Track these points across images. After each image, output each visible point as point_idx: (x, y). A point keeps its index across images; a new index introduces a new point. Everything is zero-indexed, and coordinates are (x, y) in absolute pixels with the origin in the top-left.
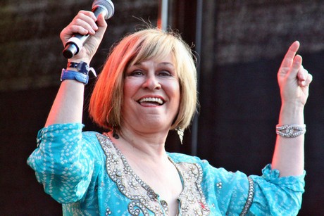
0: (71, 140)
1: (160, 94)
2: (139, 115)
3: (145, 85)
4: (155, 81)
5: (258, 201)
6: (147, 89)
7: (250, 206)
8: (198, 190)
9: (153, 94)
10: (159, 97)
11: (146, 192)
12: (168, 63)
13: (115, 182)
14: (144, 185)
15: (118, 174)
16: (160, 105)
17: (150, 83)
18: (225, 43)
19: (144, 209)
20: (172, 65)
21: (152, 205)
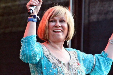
0: (33, 41)
1: (61, 28)
2: (53, 36)
3: (55, 25)
4: (59, 24)
5: (97, 65)
6: (56, 27)
7: (95, 66)
8: (76, 59)
9: (58, 29)
10: (60, 30)
11: (57, 61)
12: (63, 18)
13: (47, 57)
14: (57, 59)
15: (48, 55)
16: (61, 32)
17: (57, 25)
18: (92, 14)
19: (57, 66)
20: (65, 18)
21: (60, 65)
